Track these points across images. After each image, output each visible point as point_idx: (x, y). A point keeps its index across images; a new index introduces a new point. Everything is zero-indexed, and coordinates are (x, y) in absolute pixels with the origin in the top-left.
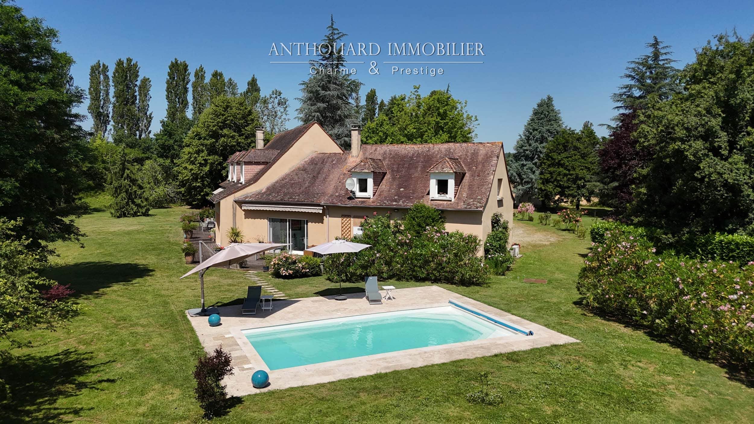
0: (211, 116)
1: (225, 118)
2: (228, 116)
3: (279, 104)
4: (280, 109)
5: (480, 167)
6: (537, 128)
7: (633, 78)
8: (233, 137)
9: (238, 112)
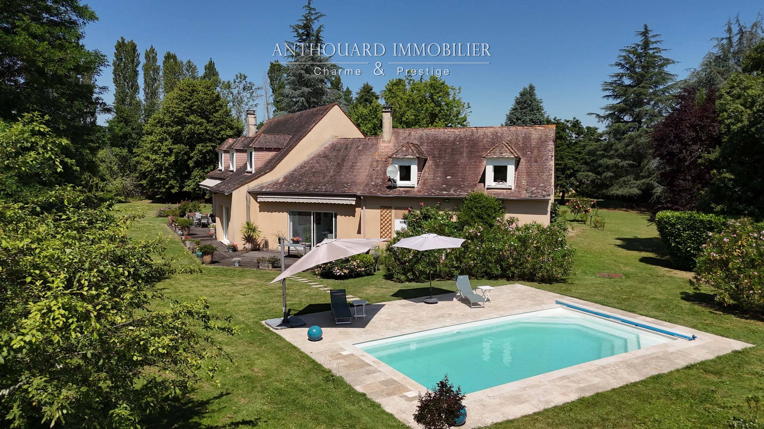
0: (176, 101)
1: (192, 103)
2: (195, 102)
3: (244, 89)
4: (246, 95)
5: (535, 152)
6: (520, 117)
7: (623, 66)
8: (201, 124)
9: (205, 96)
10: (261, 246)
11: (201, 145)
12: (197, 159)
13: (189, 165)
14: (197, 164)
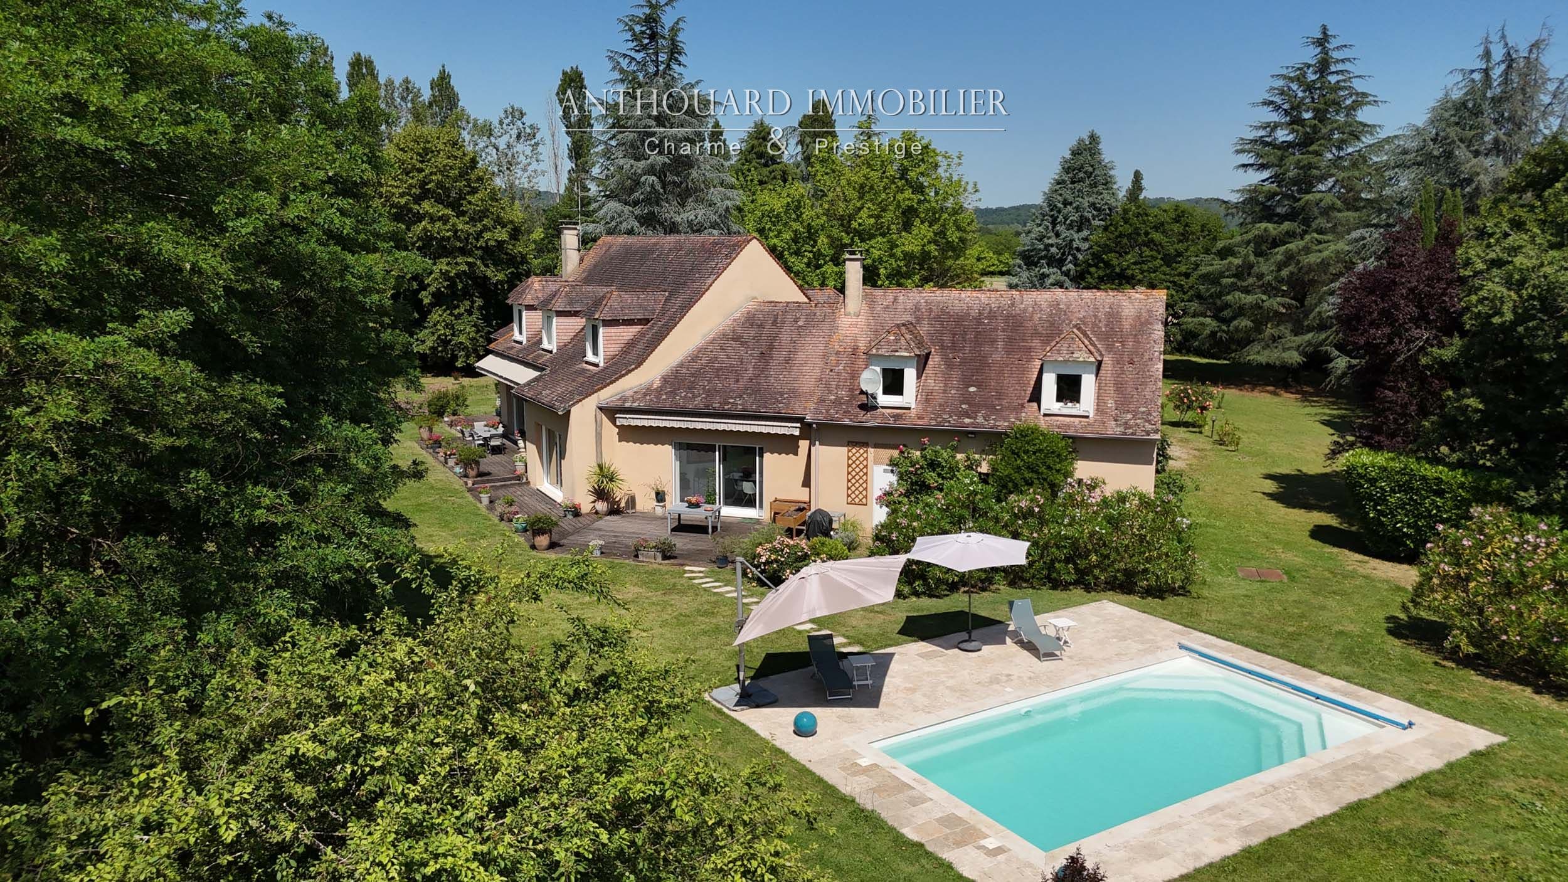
1: (425, 177)
2: (431, 174)
3: (519, 137)
4: (522, 149)
5: (1130, 343)
6: (1070, 199)
7: (1277, 108)
8: (444, 219)
9: (451, 162)
10: (623, 504)
11: (445, 260)
12: (438, 289)
13: (422, 300)
14: (439, 299)
